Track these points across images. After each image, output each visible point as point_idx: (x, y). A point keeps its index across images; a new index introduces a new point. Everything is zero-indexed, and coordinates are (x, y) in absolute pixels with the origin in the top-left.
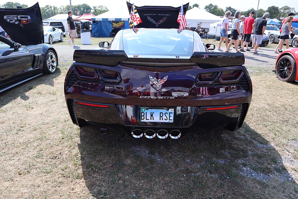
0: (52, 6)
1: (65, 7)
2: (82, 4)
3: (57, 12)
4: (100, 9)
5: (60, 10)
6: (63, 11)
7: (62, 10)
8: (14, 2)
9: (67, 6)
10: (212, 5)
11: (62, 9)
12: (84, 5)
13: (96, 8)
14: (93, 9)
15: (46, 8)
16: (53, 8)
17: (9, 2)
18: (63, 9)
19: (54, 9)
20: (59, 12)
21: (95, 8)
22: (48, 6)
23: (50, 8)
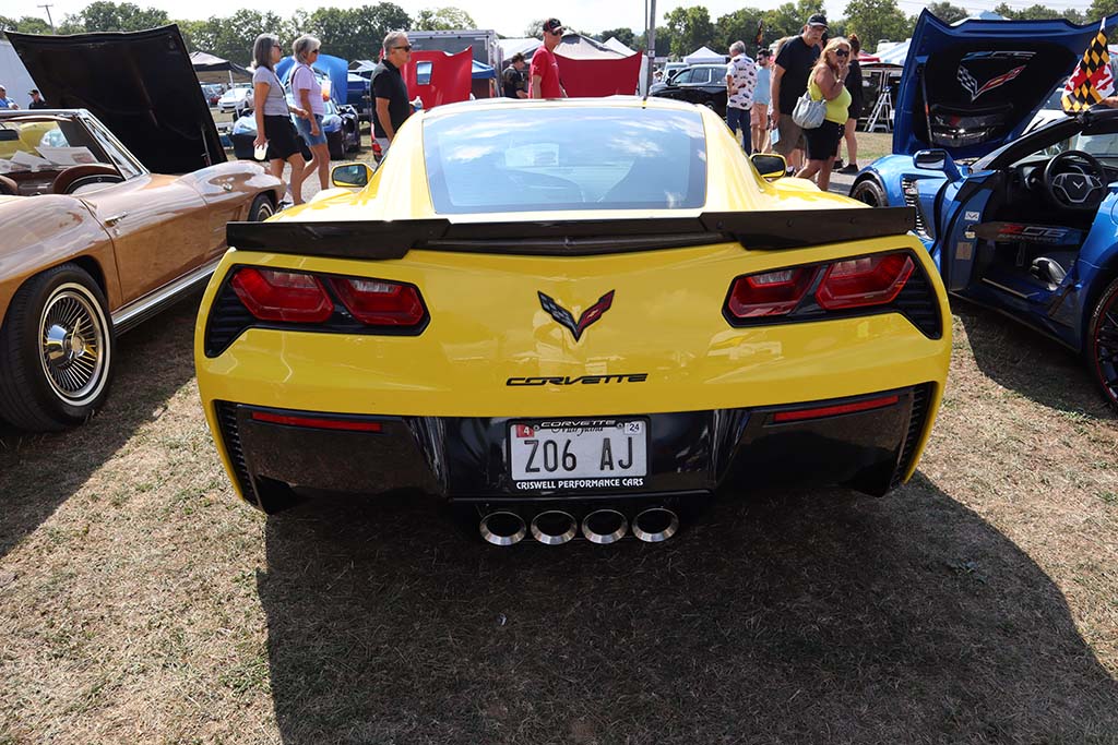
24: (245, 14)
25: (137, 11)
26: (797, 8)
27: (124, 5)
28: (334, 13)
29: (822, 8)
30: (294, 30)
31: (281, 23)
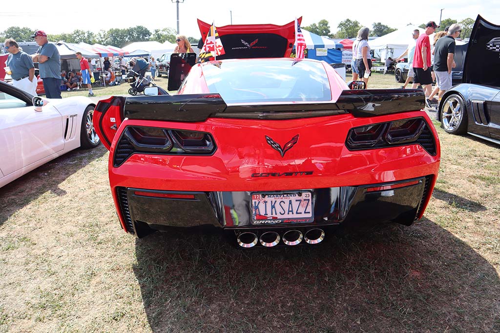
0: (85, 31)
1: (106, 33)
2: (136, 27)
3: (94, 41)
4: (165, 33)
5: (98, 37)
6: (103, 39)
7: (101, 38)
8: (21, 28)
9: (110, 31)
10: (350, 21)
11: (102, 36)
12: (139, 27)
13: (159, 33)
14: (153, 33)
15: (75, 35)
16: (86, 35)
17: (13, 28)
18: (104, 35)
19: (88, 35)
20: (97, 41)
21: (157, 31)
22: (78, 32)
23: (82, 34)
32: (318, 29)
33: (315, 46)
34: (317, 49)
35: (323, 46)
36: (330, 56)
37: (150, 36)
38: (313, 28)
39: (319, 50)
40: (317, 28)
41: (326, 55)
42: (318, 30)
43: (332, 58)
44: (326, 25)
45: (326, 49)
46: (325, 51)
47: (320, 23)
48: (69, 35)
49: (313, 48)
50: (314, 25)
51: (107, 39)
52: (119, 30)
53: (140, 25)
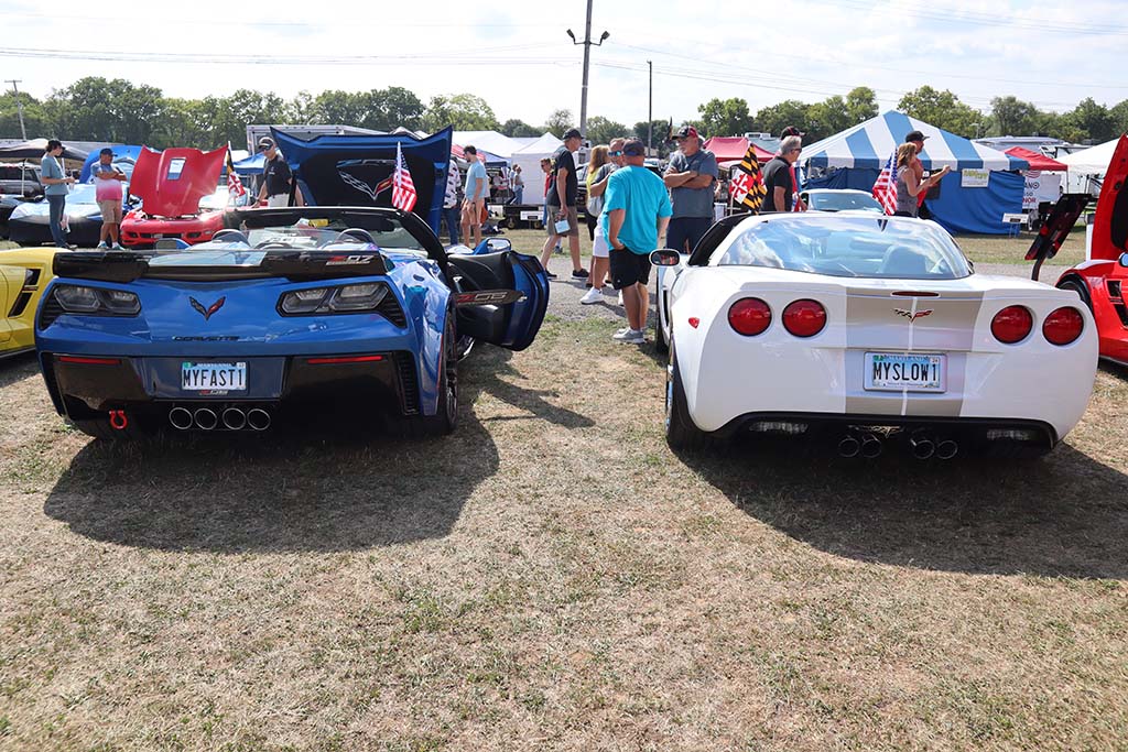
24: (244, 95)
25: (129, 89)
26: (845, 101)
27: (116, 81)
28: (341, 97)
29: (874, 102)
30: (296, 113)
31: (283, 105)
32: (846, 110)
33: (959, 162)
34: (963, 171)
35: (979, 164)
36: (997, 190)
37: (420, 113)
38: (833, 109)
39: (970, 174)
40: (844, 107)
41: (986, 185)
42: (845, 113)
43: (1001, 195)
44: (869, 100)
45: (985, 171)
46: (981, 176)
47: (852, 97)
48: (225, 103)
49: (956, 169)
50: (837, 100)
51: (313, 116)
52: (345, 95)
53: (396, 86)
